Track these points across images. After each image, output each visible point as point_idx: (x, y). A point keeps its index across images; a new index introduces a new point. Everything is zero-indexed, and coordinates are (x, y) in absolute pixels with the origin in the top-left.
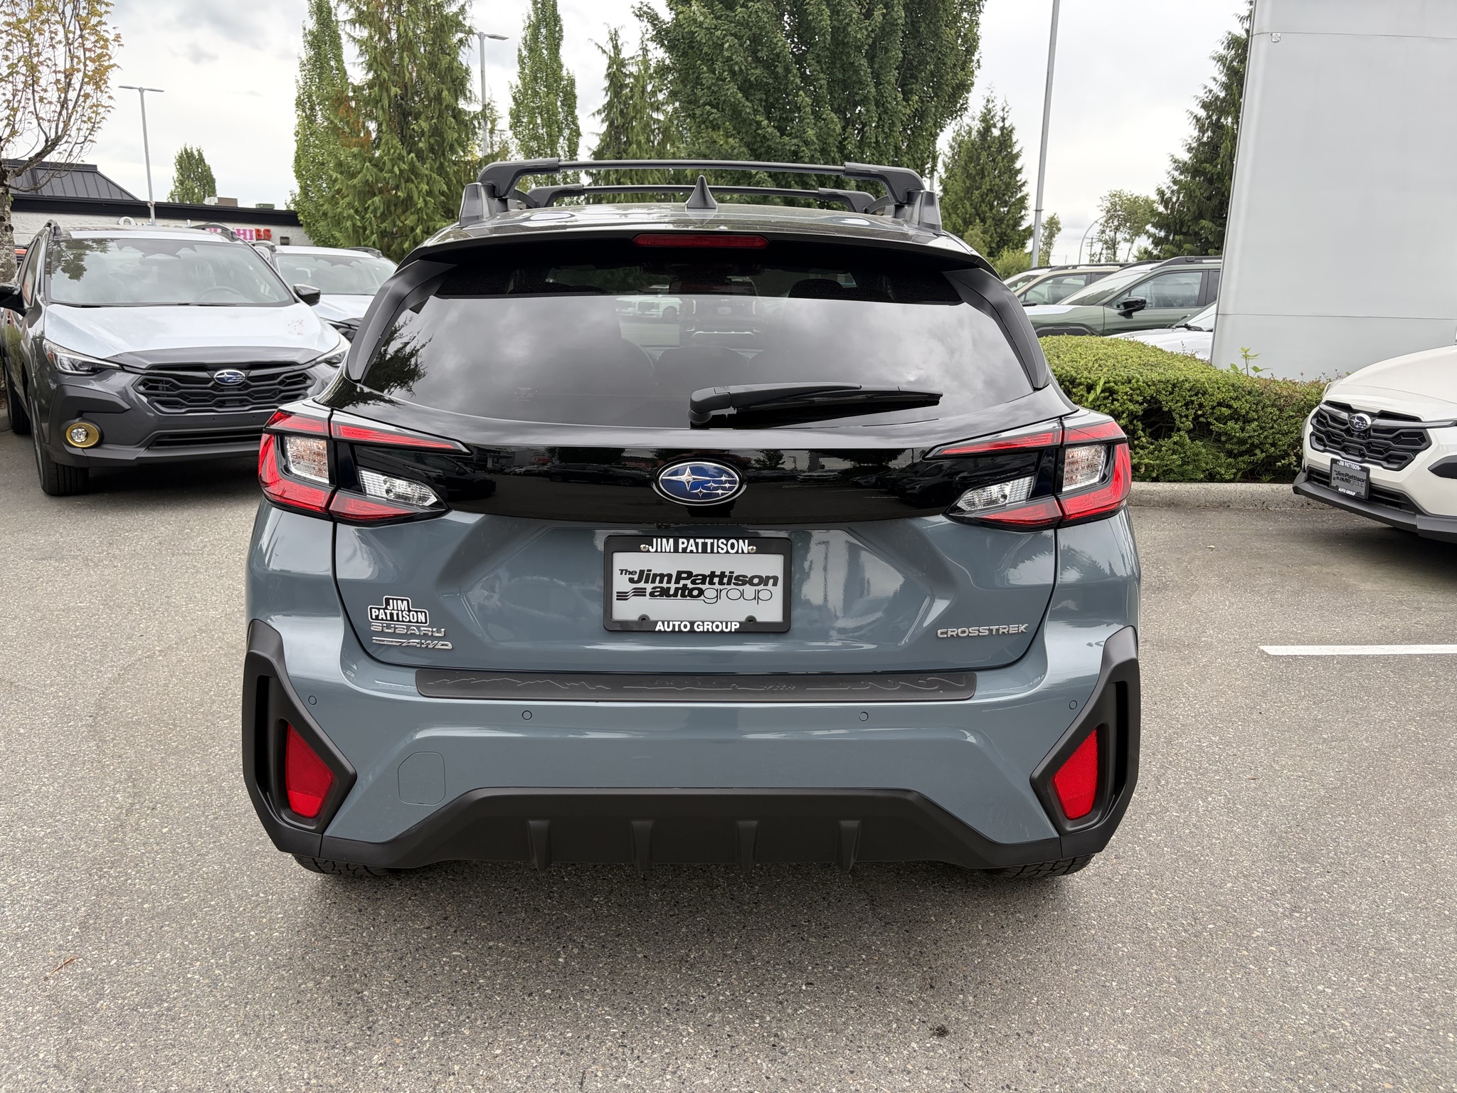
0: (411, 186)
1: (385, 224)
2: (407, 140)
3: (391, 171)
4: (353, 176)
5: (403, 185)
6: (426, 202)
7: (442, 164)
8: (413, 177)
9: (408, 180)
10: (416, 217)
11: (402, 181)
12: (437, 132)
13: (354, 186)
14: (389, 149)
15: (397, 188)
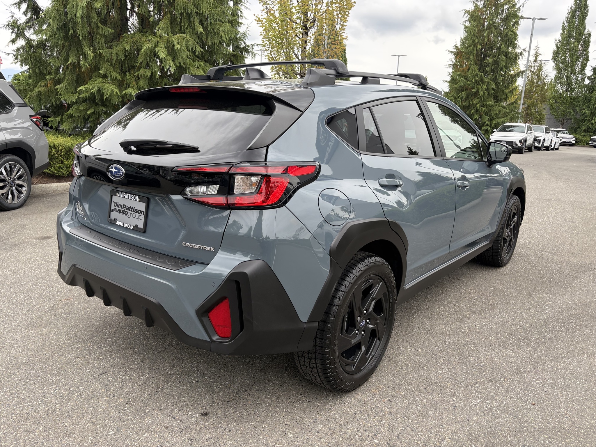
0: (479, 87)
1: (465, 103)
2: (482, 67)
3: (472, 81)
4: (456, 83)
5: (476, 87)
6: (484, 93)
7: (496, 76)
8: (481, 83)
9: (478, 84)
10: (479, 100)
11: (476, 84)
12: (496, 63)
13: (456, 88)
14: (473, 72)
15: (472, 88)
